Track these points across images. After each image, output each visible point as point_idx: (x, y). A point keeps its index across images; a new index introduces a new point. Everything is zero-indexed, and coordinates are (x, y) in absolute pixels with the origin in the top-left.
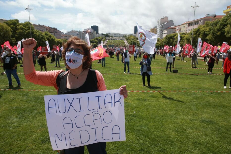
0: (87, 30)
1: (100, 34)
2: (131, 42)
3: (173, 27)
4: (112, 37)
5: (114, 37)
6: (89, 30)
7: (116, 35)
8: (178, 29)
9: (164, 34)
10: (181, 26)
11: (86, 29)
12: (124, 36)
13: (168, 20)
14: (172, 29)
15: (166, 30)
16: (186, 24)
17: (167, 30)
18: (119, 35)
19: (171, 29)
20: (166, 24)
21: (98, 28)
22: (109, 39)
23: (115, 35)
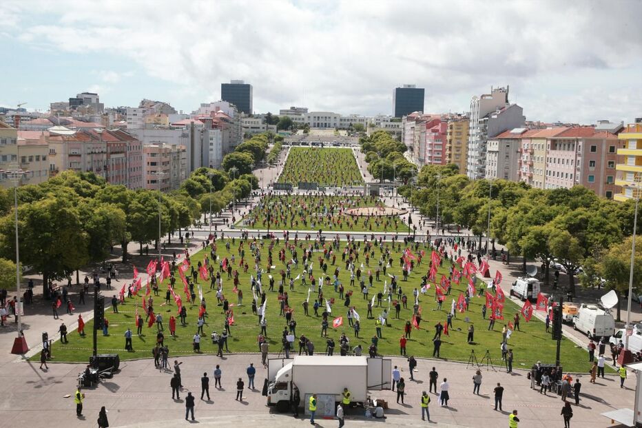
0: (212, 108)
1: (258, 117)
2: (380, 167)
3: (517, 134)
4: (305, 128)
5: (315, 126)
6: (218, 108)
7: (322, 121)
8: (526, 148)
9: (490, 152)
10: (534, 142)
11: (208, 105)
12: (354, 127)
13: (507, 101)
14: (513, 141)
15: (495, 142)
16: (547, 139)
17: (498, 142)
18: (332, 122)
19: (512, 139)
20: (495, 117)
21: (249, 90)
22: (293, 144)
23: (317, 122)
